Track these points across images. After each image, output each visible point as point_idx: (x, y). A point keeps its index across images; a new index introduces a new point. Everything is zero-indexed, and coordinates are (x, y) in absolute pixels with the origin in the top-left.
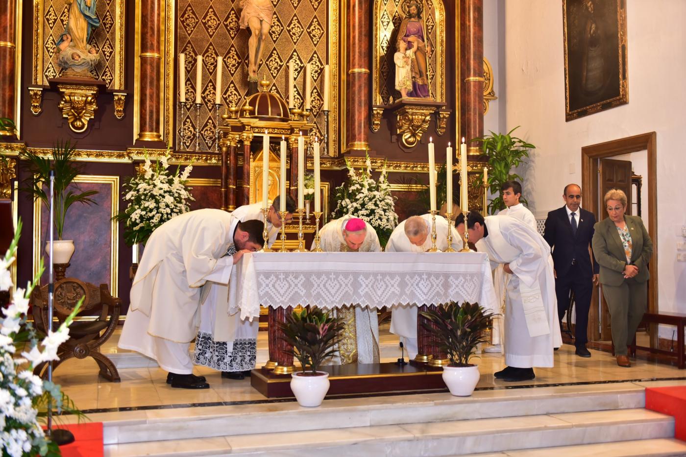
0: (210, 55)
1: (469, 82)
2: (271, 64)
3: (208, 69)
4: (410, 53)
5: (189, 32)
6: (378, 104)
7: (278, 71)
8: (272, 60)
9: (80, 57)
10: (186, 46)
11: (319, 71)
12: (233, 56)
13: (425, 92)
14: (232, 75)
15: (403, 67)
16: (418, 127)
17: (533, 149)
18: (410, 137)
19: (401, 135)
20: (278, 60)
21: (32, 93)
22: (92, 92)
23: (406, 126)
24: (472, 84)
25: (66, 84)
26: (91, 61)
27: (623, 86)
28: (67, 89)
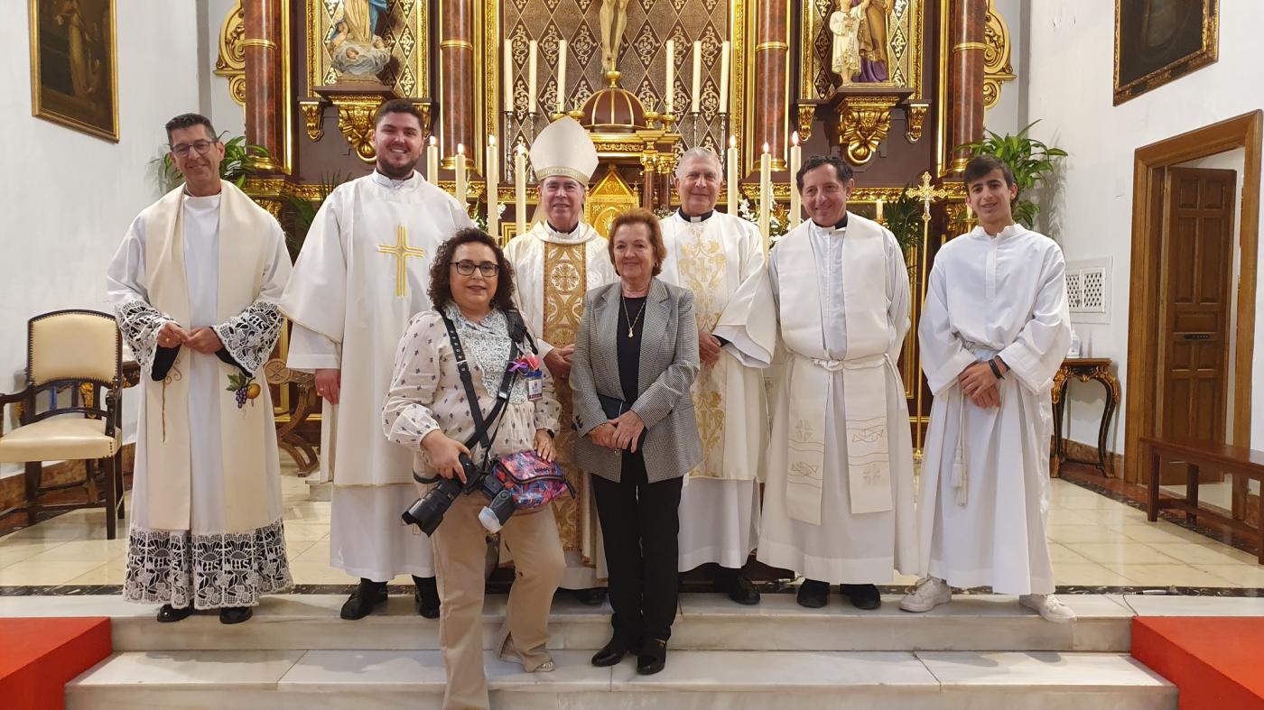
0: (550, 39)
1: (959, 52)
2: (641, 46)
3: (548, 61)
4: (857, 11)
5: (520, 7)
6: (809, 98)
7: (652, 57)
8: (643, 41)
9: (357, 53)
10: (517, 28)
11: (716, 52)
12: (585, 38)
13: (883, 73)
14: (584, 67)
15: (843, 35)
16: (870, 130)
17: (1064, 158)
18: (859, 148)
19: (845, 146)
20: (652, 39)
21: (305, 109)
22: (375, 103)
23: (850, 130)
24: (964, 55)
25: (340, 94)
26: (375, 58)
27: (1209, 30)
28: (342, 100)
